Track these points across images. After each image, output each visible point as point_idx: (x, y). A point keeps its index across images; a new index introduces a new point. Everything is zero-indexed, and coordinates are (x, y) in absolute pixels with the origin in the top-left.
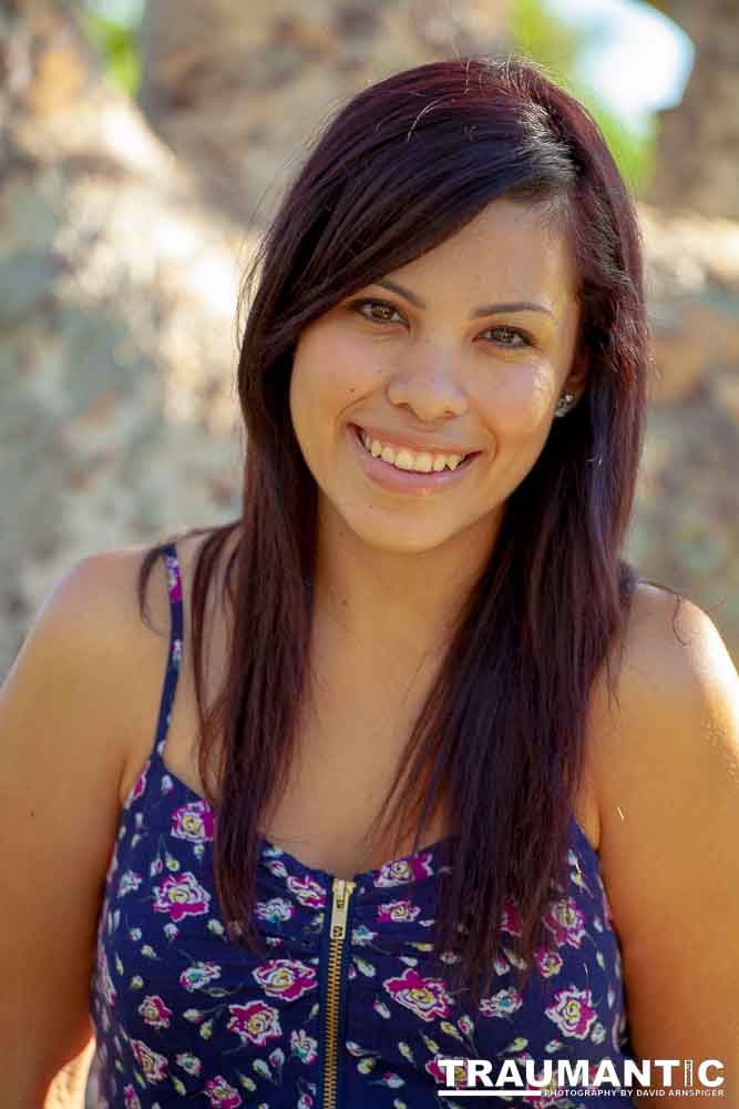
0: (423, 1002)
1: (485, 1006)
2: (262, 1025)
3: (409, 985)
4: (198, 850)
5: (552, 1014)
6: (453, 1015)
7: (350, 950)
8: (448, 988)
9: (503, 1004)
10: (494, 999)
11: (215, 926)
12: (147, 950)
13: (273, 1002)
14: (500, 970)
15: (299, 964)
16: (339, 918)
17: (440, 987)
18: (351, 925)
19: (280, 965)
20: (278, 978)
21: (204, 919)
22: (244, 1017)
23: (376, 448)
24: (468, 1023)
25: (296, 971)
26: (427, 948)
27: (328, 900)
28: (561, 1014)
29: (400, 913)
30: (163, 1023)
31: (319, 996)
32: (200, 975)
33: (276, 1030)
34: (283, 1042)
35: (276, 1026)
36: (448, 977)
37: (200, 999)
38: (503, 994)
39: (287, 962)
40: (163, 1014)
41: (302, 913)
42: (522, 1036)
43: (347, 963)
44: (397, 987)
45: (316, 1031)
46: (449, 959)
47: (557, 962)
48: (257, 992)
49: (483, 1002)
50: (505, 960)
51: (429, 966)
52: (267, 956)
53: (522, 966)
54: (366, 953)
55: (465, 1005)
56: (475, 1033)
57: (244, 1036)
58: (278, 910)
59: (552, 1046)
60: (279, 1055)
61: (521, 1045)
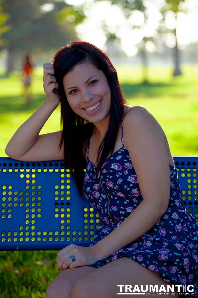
0: (111, 185)
2: (97, 195)
3: (108, 183)
5: (128, 180)
6: (115, 186)
9: (120, 181)
10: (118, 181)
13: (97, 191)
15: (97, 184)
17: (111, 182)
19: (96, 185)
20: (96, 187)
22: (95, 194)
26: (108, 176)
28: (130, 179)
31: (101, 188)
32: (88, 189)
33: (99, 195)
35: (99, 194)
36: (112, 180)
38: (119, 180)
39: (96, 184)
42: (125, 185)
45: (104, 193)
46: (111, 177)
47: (127, 172)
48: (94, 190)
49: (117, 182)
50: (118, 174)
53: (121, 174)
55: (115, 184)
57: (96, 197)
59: (131, 185)
60: (101, 198)
61: (126, 186)
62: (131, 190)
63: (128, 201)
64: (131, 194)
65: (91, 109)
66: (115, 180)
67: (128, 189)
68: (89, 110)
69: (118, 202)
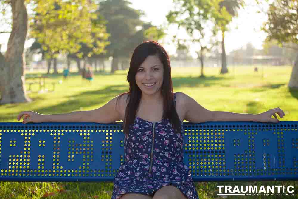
0: (163, 134)
1: (170, 134)
2: (146, 138)
3: (161, 133)
4: (137, 122)
6: (167, 135)
7: (155, 129)
8: (166, 133)
11: (141, 128)
12: (133, 132)
13: (147, 135)
14: (171, 130)
16: (154, 126)
17: (165, 132)
18: (155, 127)
20: (148, 133)
21: (139, 128)
22: (144, 137)
23: (145, 85)
24: (168, 136)
25: (149, 132)
26: (163, 128)
27: (153, 125)
29: (160, 125)
30: (135, 140)
31: (152, 134)
32: (139, 133)
33: (147, 138)
34: (148, 140)
36: (166, 131)
37: (139, 136)
40: (135, 139)
41: (150, 126)
43: (155, 131)
44: (160, 133)
45: (152, 138)
46: (166, 129)
48: (145, 134)
51: (164, 130)
52: (146, 131)
54: (157, 129)
55: (168, 134)
56: (169, 137)
57: (144, 140)
58: (147, 126)
59: (178, 139)
60: (147, 141)
61: (174, 138)
62: (176, 142)
63: (168, 148)
64: (174, 144)
65: (148, 85)
66: (168, 132)
67: (175, 140)
68: (147, 85)
69: (161, 147)
